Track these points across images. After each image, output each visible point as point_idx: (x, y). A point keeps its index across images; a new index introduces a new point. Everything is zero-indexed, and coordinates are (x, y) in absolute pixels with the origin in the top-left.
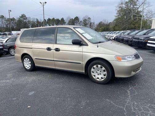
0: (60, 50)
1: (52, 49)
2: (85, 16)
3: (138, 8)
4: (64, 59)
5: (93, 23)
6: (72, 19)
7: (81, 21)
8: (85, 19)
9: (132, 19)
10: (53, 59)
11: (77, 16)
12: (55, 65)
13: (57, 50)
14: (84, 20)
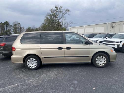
0: (71, 48)
1: (63, 48)
2: (15, 21)
3: (59, 20)
4: (75, 55)
5: (23, 28)
6: (2, 23)
7: (11, 26)
8: (16, 24)
9: (56, 27)
10: (64, 56)
11: (7, 21)
12: (65, 60)
13: (68, 48)
14: (14, 25)
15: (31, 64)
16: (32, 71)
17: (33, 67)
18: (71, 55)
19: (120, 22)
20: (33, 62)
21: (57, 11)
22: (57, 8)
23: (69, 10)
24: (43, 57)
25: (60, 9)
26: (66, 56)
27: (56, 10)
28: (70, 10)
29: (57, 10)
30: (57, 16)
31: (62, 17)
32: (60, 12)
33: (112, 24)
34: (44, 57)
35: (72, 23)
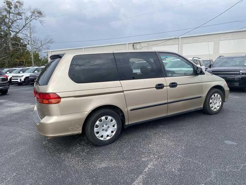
15: (103, 130)
16: (107, 146)
17: (108, 136)
18: (178, 98)
19: (149, 43)
20: (106, 124)
21: (9, 12)
22: (9, 4)
23: (40, 13)
24: (130, 108)
25: (16, 7)
26: (169, 101)
27: (8, 9)
28: (43, 12)
29: (11, 8)
30: (12, 23)
31: (24, 27)
32: (19, 14)
33: (135, 45)
34: (131, 110)
35: (51, 42)
